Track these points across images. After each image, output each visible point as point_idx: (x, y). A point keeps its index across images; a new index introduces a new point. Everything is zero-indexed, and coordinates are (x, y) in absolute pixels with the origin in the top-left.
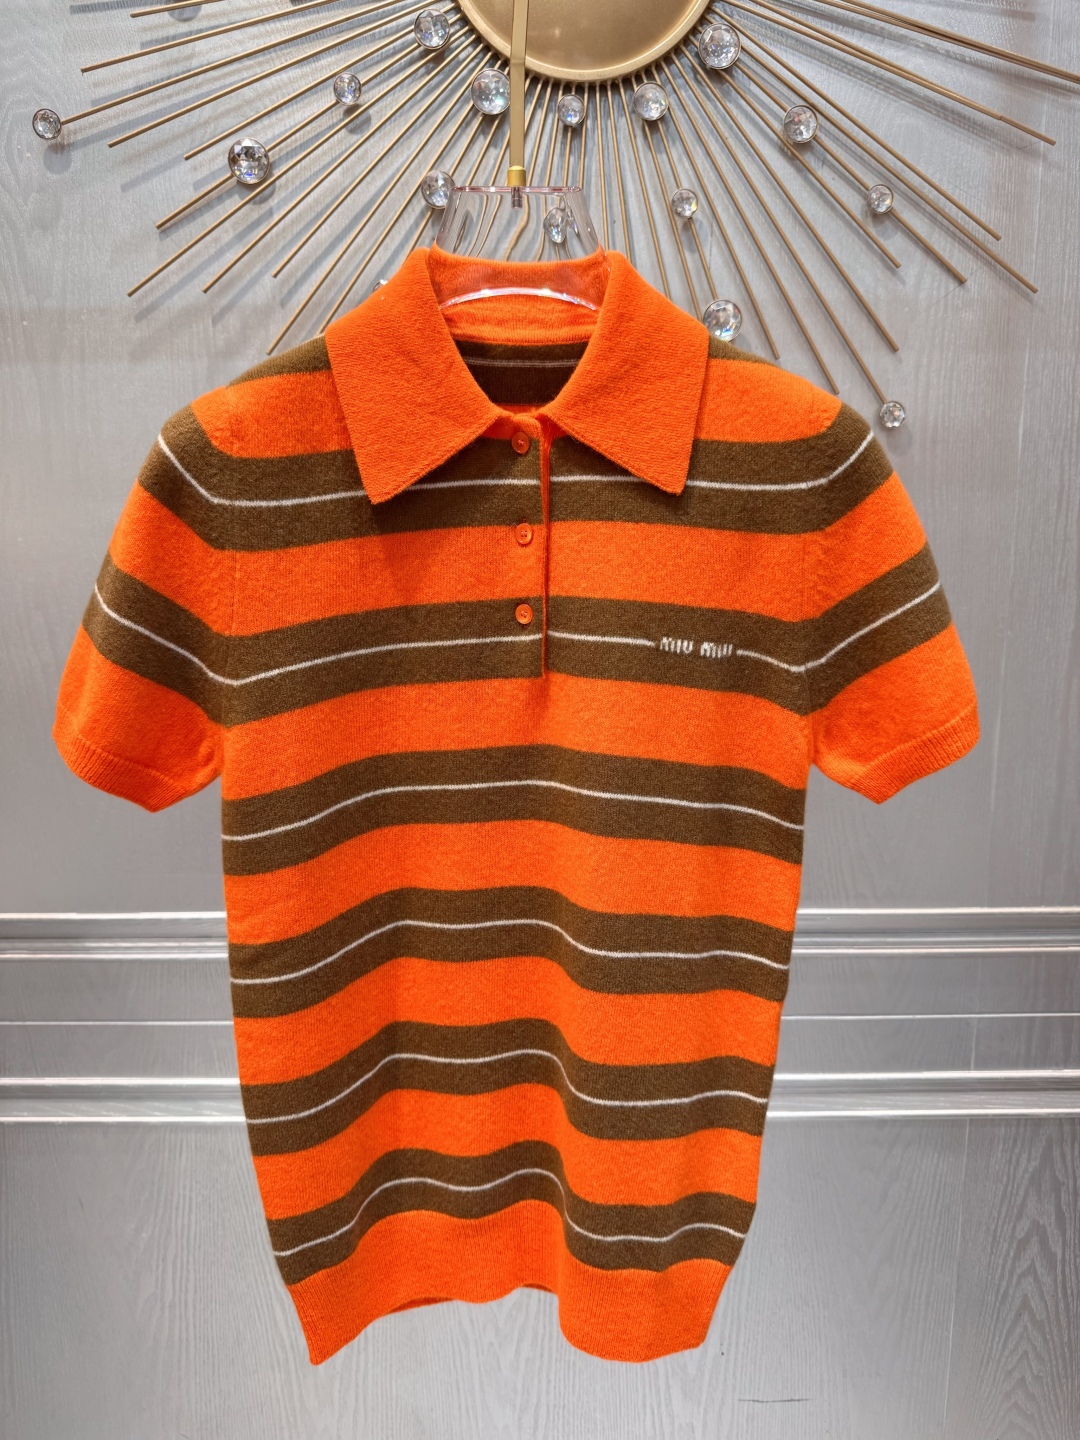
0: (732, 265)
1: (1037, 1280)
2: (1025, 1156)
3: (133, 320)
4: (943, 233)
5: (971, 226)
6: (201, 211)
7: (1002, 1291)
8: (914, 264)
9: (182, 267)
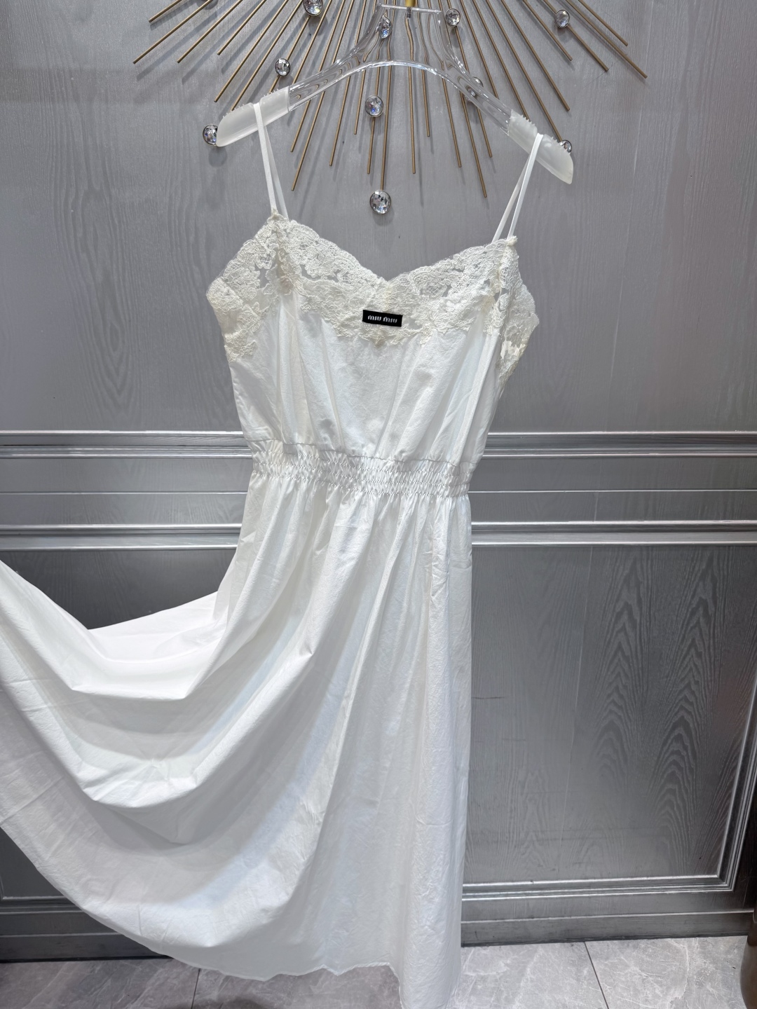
0: (479, 56)
1: (626, 634)
2: (622, 567)
3: (136, 79)
4: (597, 41)
5: (613, 37)
6: (175, 13)
7: (607, 640)
8: (580, 58)
9: (164, 47)
